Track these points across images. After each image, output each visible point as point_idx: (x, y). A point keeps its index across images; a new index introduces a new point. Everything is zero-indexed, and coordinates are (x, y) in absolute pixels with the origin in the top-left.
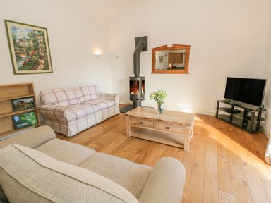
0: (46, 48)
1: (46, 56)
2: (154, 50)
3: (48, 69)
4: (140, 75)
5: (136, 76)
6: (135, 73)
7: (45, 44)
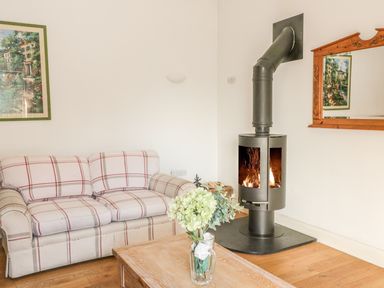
0: (39, 66)
1: (39, 84)
2: (319, 53)
3: (42, 112)
4: (273, 131)
5: (258, 134)
6: (256, 124)
7: (38, 58)
